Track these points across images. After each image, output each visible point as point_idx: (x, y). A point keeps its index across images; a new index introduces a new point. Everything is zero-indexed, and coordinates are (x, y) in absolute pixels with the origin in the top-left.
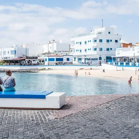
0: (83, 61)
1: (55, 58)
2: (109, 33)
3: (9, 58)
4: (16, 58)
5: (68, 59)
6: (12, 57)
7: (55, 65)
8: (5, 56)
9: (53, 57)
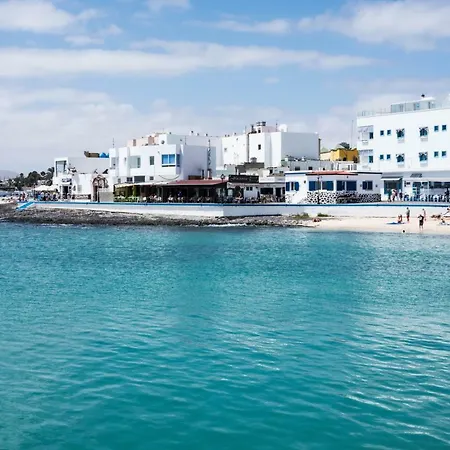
3: (152, 178)
4: (181, 178)
7: (335, 203)
8: (135, 172)
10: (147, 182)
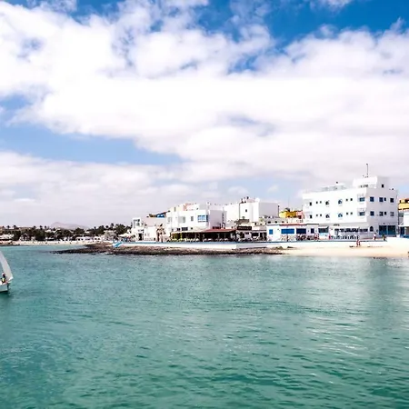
0: (332, 233)
1: (295, 228)
2: (383, 186)
3: (192, 229)
4: (209, 228)
5: (312, 231)
6: (201, 227)
7: (296, 240)
9: (290, 227)
10: (189, 231)
